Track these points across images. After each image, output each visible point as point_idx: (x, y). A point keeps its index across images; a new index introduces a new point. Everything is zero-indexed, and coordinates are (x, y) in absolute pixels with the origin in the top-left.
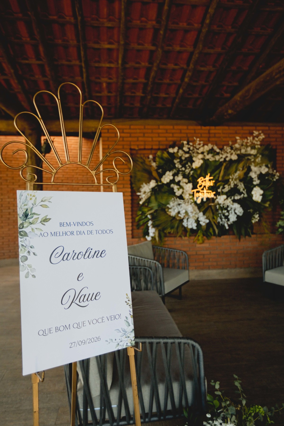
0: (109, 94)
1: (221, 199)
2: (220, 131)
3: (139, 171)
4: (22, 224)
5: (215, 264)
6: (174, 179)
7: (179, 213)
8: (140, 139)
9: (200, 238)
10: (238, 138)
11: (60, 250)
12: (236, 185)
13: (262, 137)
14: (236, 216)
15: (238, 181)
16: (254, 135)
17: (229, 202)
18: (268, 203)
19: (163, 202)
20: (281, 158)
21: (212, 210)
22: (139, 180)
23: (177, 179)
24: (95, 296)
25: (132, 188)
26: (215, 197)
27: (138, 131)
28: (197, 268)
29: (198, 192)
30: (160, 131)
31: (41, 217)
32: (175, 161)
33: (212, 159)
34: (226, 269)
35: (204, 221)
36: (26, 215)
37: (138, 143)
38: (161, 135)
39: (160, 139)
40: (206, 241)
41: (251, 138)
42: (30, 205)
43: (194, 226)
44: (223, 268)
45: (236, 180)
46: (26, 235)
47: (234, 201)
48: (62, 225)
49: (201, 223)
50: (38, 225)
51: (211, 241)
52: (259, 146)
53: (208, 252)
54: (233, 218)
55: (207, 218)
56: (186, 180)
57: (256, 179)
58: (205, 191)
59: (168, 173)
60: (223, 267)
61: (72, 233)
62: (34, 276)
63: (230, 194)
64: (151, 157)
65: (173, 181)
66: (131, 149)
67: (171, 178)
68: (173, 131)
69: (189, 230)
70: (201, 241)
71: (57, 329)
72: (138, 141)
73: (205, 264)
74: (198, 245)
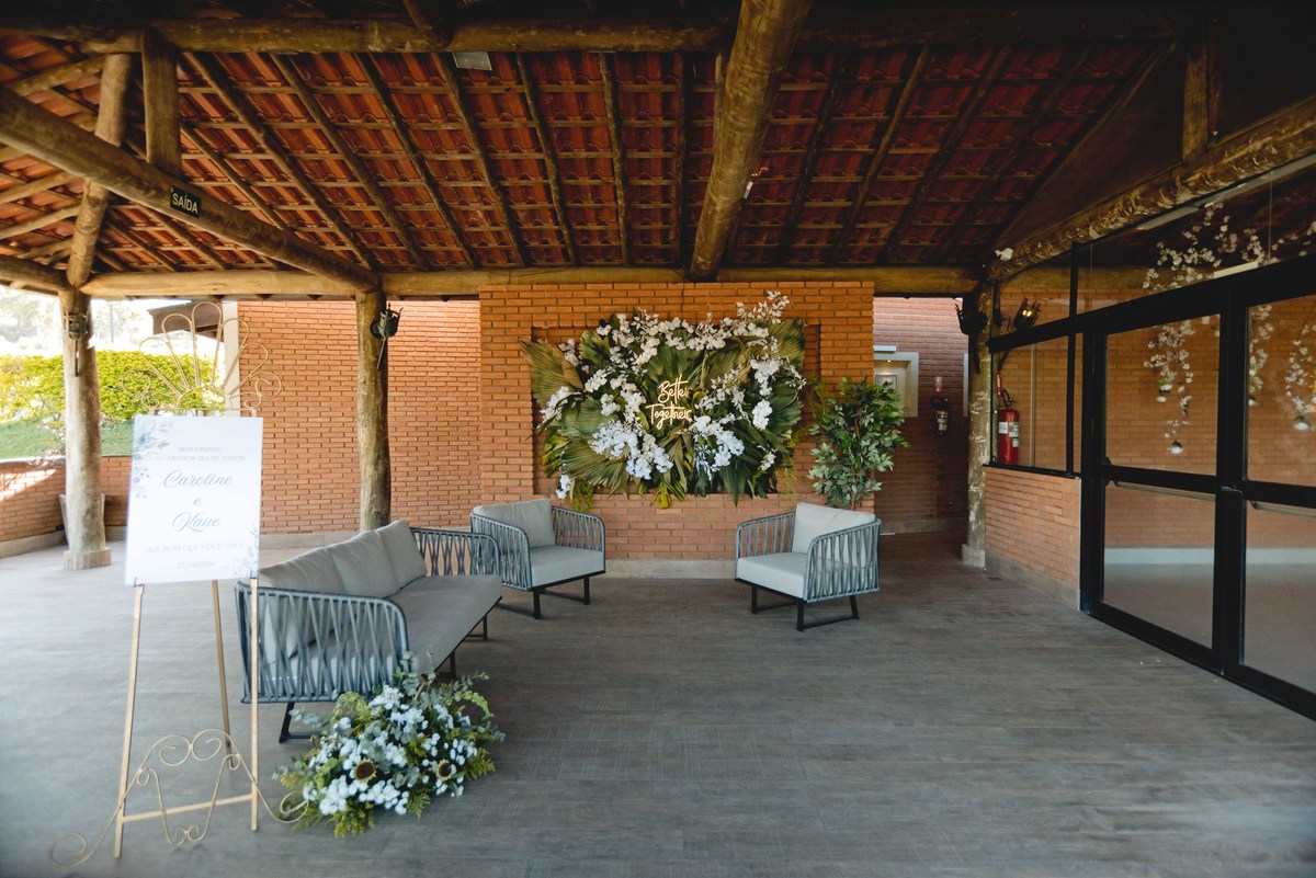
0: (494, 228)
1: (702, 424)
2: (706, 293)
3: (547, 368)
4: (138, 448)
5: (694, 548)
6: (608, 384)
7: (612, 448)
8: (550, 309)
9: (662, 497)
10: (739, 304)
11: (177, 474)
12: (729, 397)
13: (785, 302)
14: (730, 456)
15: (735, 388)
16: (771, 298)
17: (715, 428)
18: (790, 432)
19: (589, 428)
20: (830, 343)
21: (683, 444)
22: (547, 387)
23: (615, 384)
24: (214, 522)
25: (534, 401)
26: (690, 420)
27: (547, 295)
28: (656, 554)
29: (659, 409)
30: (587, 294)
31: (159, 442)
32: (612, 351)
33: (681, 347)
34: (716, 559)
35: (664, 464)
36: (142, 440)
37: (545, 317)
38: (588, 301)
39: (588, 309)
40: (676, 504)
41: (765, 305)
42: (148, 430)
43: (647, 475)
44: (709, 558)
45: (730, 385)
46: (140, 457)
47: (726, 427)
48: (182, 449)
49: (658, 468)
50: (155, 449)
51: (684, 504)
52: (779, 321)
53: (680, 525)
54: (722, 459)
55: (670, 460)
56: (633, 387)
57: (764, 386)
58: (672, 407)
59: (599, 372)
60: (709, 556)
61: (193, 458)
62: (145, 497)
63: (716, 414)
64: (571, 342)
65: (605, 389)
66: (533, 328)
67: (604, 382)
68: (614, 294)
69: (638, 482)
70: (665, 504)
71: (166, 549)
72: (546, 312)
73: (674, 548)
74: (659, 512)
